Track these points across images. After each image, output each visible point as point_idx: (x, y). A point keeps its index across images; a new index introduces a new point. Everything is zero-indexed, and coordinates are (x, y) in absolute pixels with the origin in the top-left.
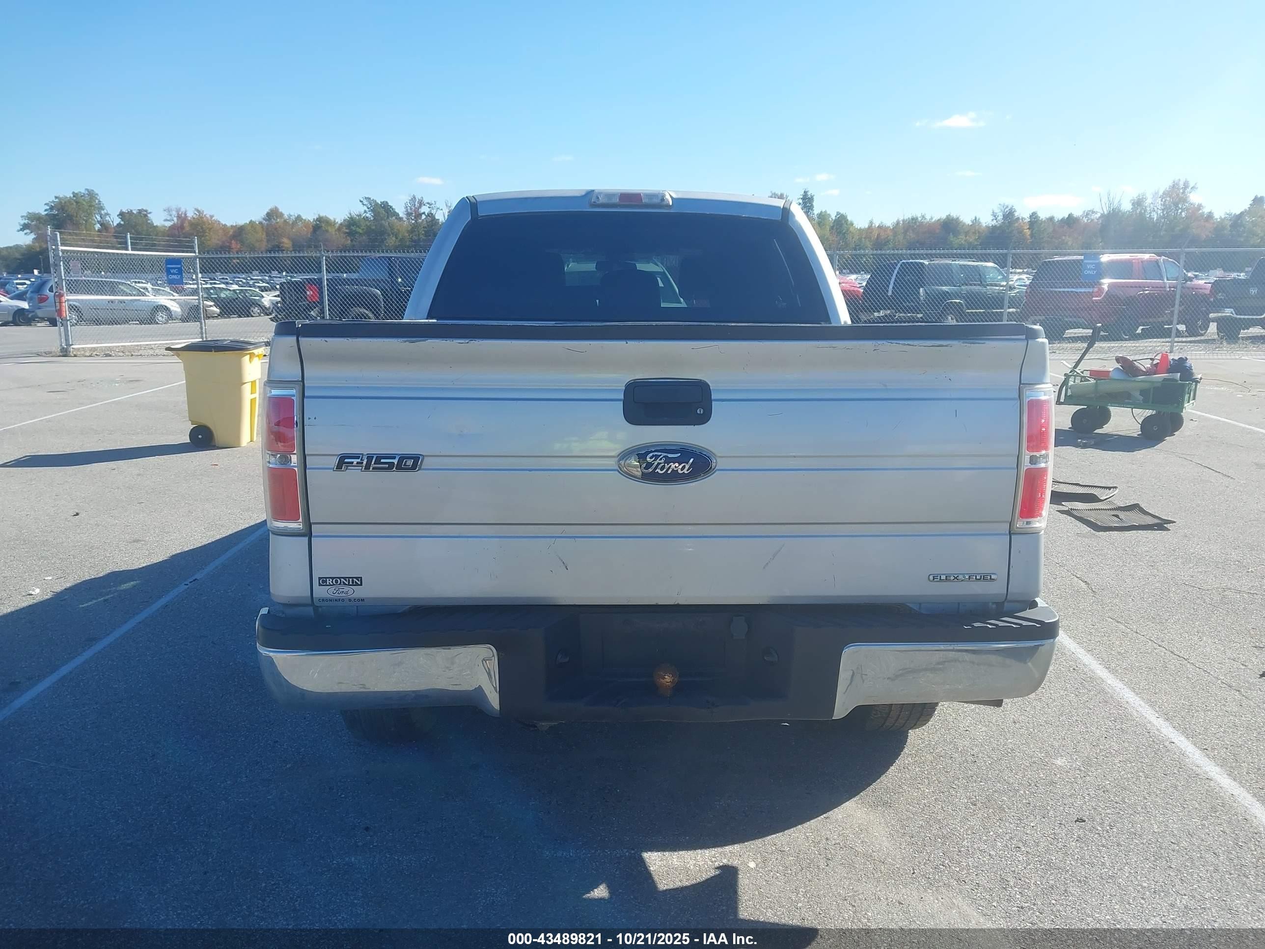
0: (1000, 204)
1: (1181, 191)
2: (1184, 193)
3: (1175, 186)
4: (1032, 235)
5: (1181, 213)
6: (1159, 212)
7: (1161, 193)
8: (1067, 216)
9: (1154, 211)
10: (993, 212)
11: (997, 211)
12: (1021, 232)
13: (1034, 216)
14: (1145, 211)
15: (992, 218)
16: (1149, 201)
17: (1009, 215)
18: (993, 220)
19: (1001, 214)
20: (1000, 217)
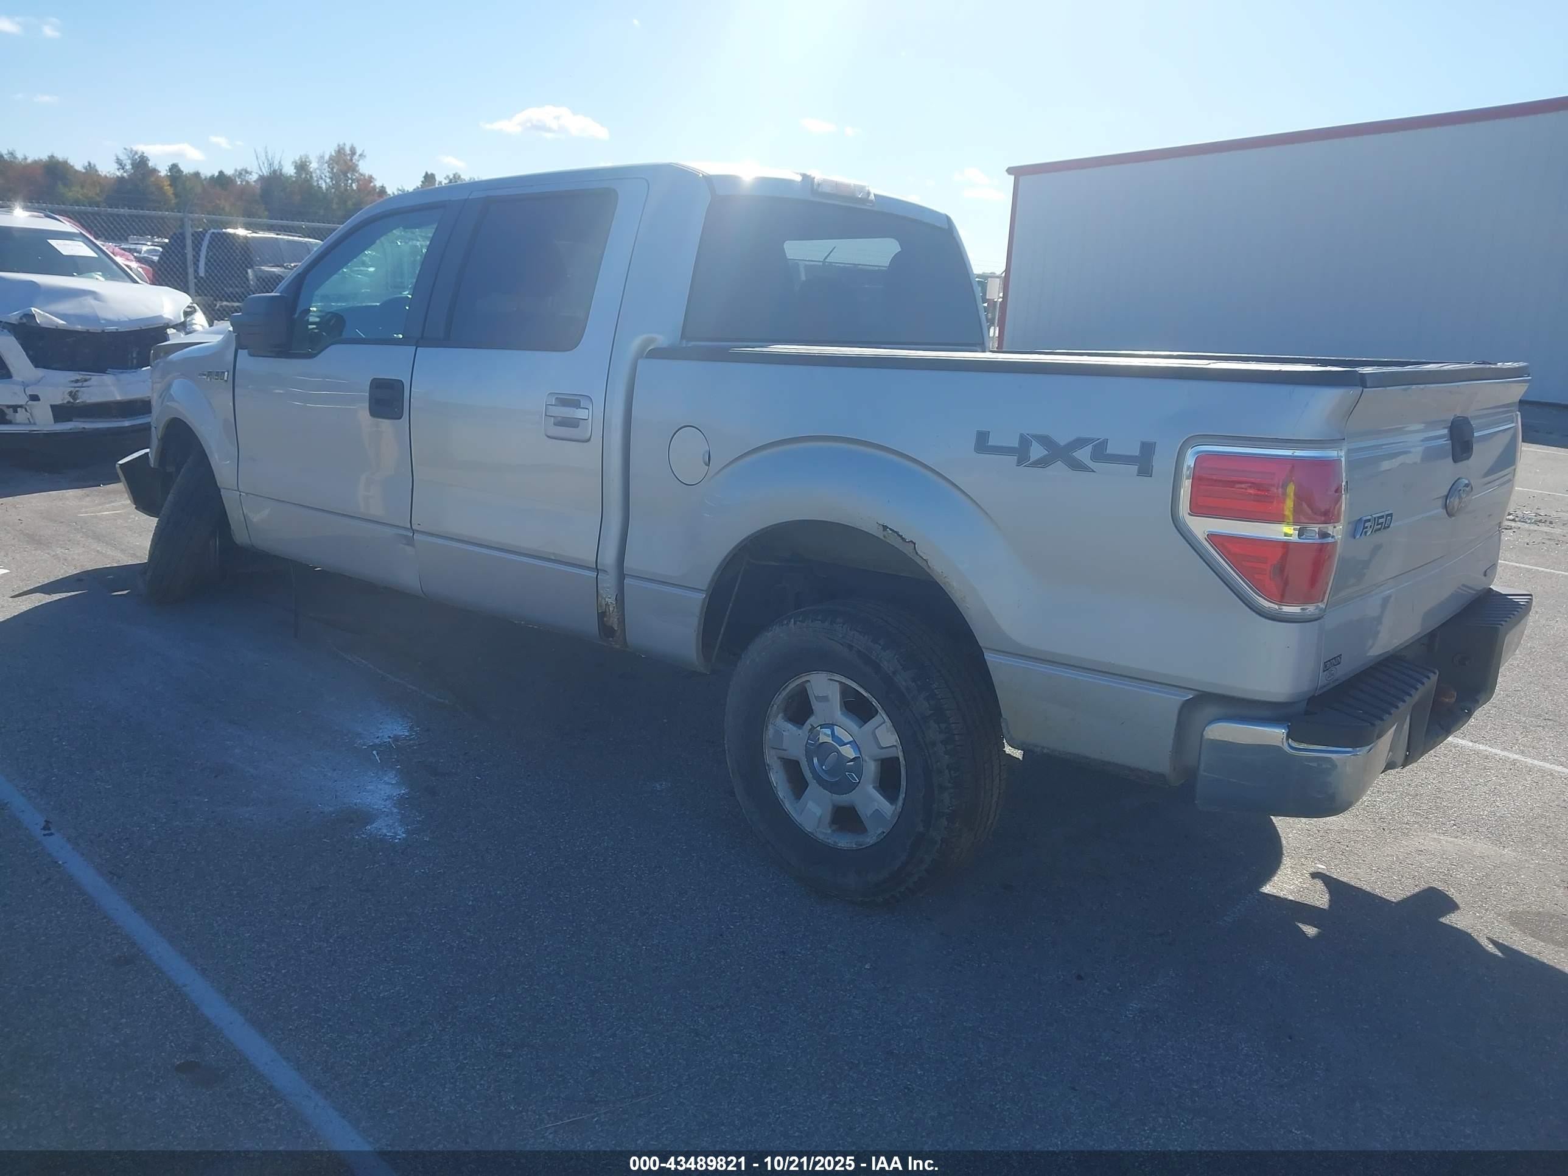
0: (125, 149)
1: (349, 158)
2: (351, 160)
3: (340, 151)
4: (176, 195)
5: (351, 184)
6: (328, 180)
7: (327, 157)
8: (216, 174)
9: (322, 178)
10: (118, 159)
11: (123, 157)
12: (160, 188)
13: (174, 168)
14: (311, 177)
15: (116, 166)
16: (314, 166)
17: (141, 164)
18: (118, 169)
19: (129, 161)
20: (128, 167)
